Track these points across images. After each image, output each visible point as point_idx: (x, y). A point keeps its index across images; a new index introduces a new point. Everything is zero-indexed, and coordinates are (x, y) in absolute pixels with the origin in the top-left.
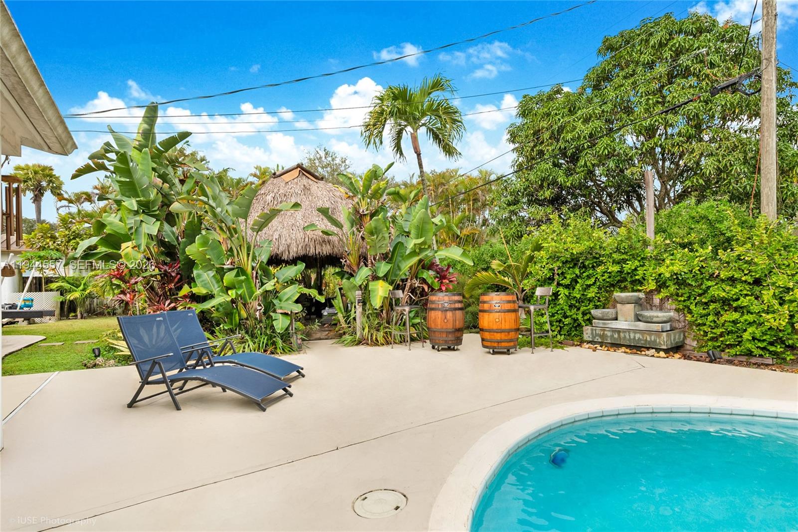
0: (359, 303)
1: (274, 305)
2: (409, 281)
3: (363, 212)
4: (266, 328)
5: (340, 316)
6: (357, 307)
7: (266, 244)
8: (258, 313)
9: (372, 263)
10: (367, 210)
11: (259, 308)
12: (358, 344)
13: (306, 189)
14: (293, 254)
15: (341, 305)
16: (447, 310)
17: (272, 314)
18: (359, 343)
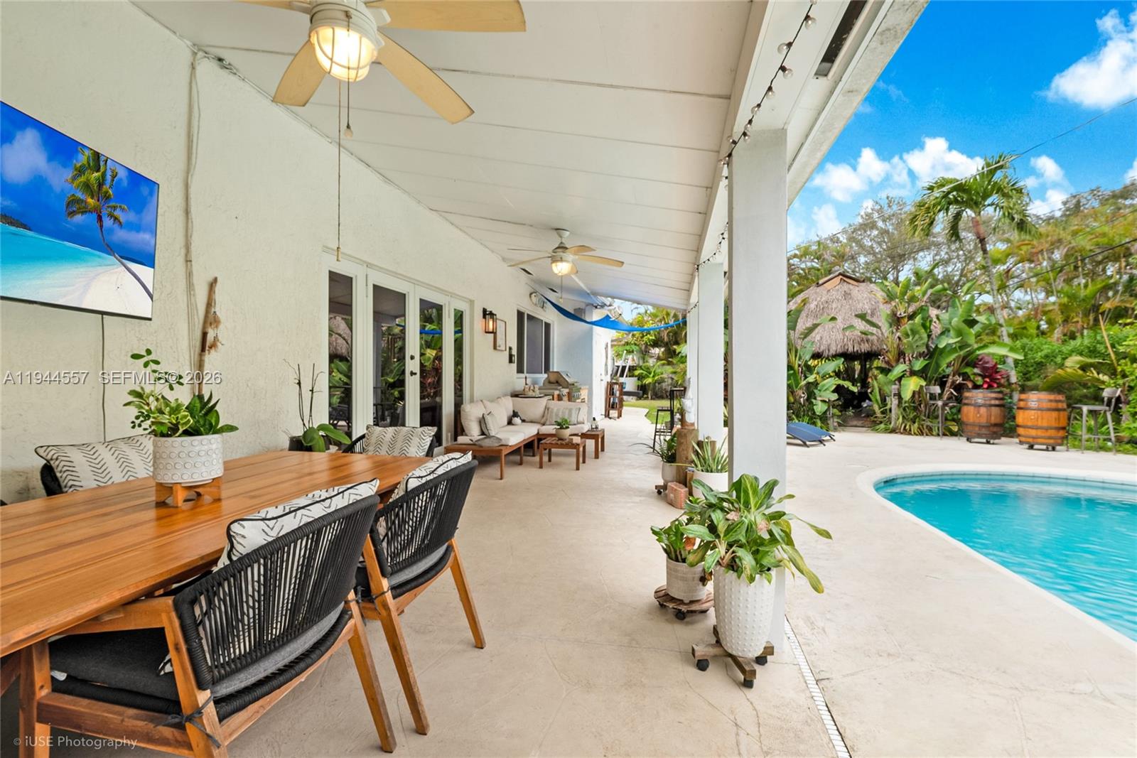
0: (894, 396)
1: (815, 394)
2: (951, 377)
3: (900, 314)
4: (808, 411)
5: (876, 407)
6: (893, 399)
7: (809, 345)
8: (802, 400)
9: (910, 360)
10: (905, 313)
11: (803, 395)
12: (891, 432)
13: (847, 295)
14: (832, 352)
15: (878, 398)
16: (980, 406)
17: (813, 400)
18: (893, 431)
